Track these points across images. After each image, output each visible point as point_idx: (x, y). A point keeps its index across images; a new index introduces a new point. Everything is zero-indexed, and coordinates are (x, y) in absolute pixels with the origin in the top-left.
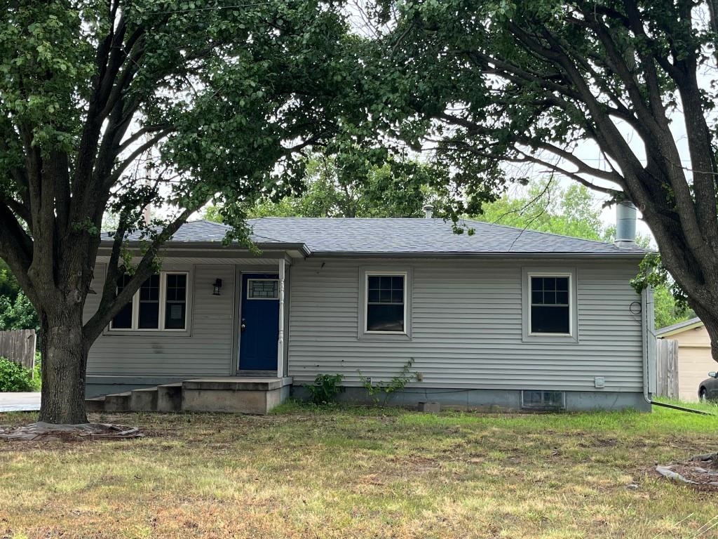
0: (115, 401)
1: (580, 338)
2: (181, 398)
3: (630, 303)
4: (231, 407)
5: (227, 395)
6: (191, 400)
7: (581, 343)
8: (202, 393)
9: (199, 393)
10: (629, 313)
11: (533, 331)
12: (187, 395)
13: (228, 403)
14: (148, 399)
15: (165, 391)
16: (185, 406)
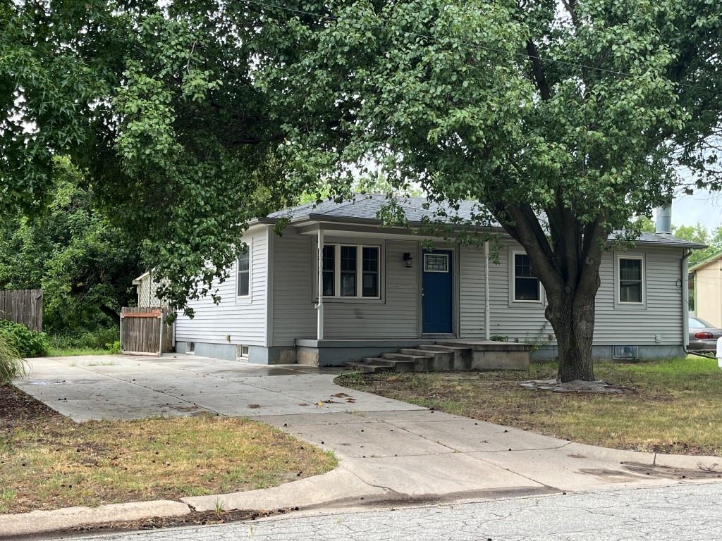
0: (422, 362)
1: (648, 305)
2: (471, 359)
3: (675, 280)
4: (506, 365)
5: (504, 355)
6: (479, 360)
7: (649, 309)
8: (486, 353)
9: (484, 354)
10: (675, 287)
11: (621, 300)
12: (475, 355)
13: (503, 362)
14: (446, 359)
15: (459, 353)
16: (474, 365)
